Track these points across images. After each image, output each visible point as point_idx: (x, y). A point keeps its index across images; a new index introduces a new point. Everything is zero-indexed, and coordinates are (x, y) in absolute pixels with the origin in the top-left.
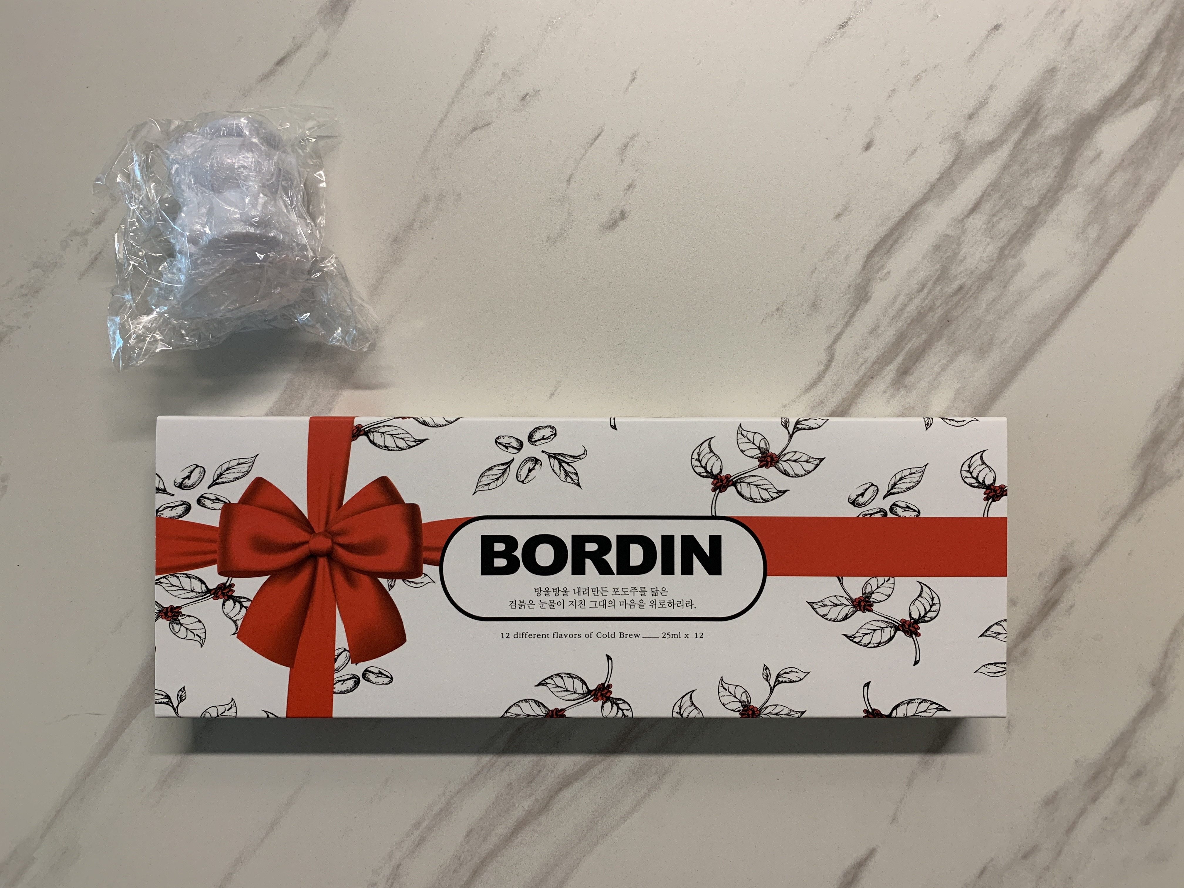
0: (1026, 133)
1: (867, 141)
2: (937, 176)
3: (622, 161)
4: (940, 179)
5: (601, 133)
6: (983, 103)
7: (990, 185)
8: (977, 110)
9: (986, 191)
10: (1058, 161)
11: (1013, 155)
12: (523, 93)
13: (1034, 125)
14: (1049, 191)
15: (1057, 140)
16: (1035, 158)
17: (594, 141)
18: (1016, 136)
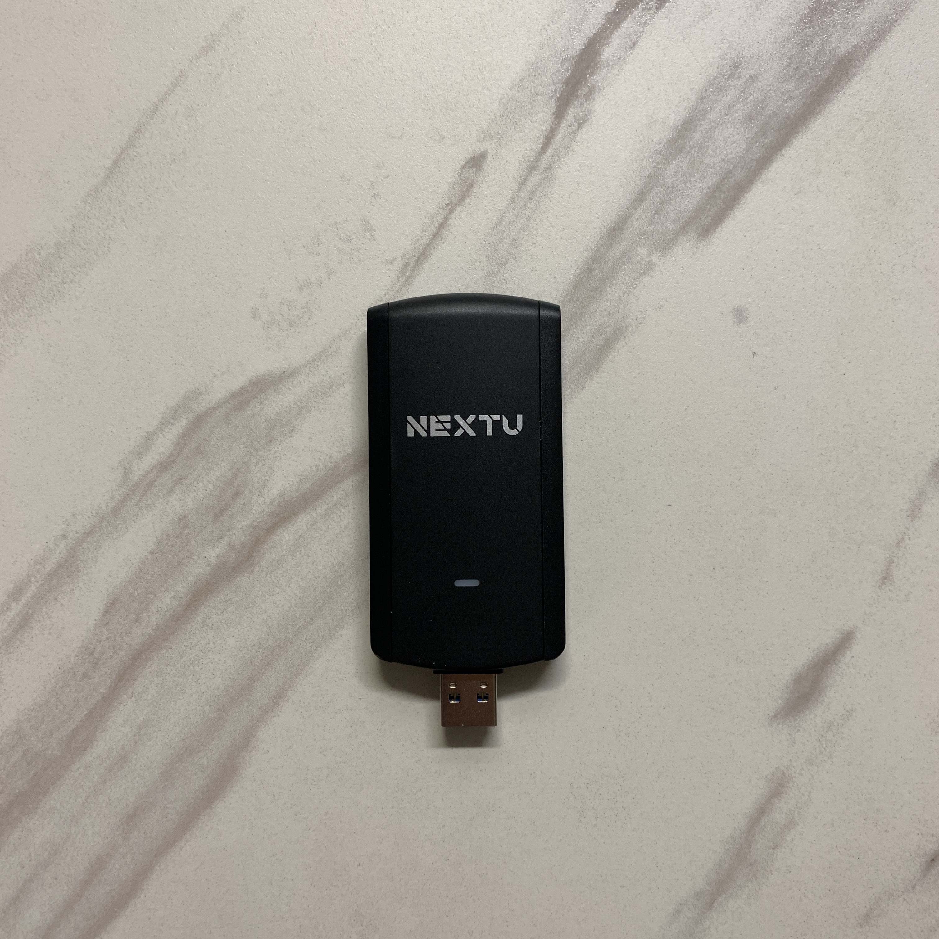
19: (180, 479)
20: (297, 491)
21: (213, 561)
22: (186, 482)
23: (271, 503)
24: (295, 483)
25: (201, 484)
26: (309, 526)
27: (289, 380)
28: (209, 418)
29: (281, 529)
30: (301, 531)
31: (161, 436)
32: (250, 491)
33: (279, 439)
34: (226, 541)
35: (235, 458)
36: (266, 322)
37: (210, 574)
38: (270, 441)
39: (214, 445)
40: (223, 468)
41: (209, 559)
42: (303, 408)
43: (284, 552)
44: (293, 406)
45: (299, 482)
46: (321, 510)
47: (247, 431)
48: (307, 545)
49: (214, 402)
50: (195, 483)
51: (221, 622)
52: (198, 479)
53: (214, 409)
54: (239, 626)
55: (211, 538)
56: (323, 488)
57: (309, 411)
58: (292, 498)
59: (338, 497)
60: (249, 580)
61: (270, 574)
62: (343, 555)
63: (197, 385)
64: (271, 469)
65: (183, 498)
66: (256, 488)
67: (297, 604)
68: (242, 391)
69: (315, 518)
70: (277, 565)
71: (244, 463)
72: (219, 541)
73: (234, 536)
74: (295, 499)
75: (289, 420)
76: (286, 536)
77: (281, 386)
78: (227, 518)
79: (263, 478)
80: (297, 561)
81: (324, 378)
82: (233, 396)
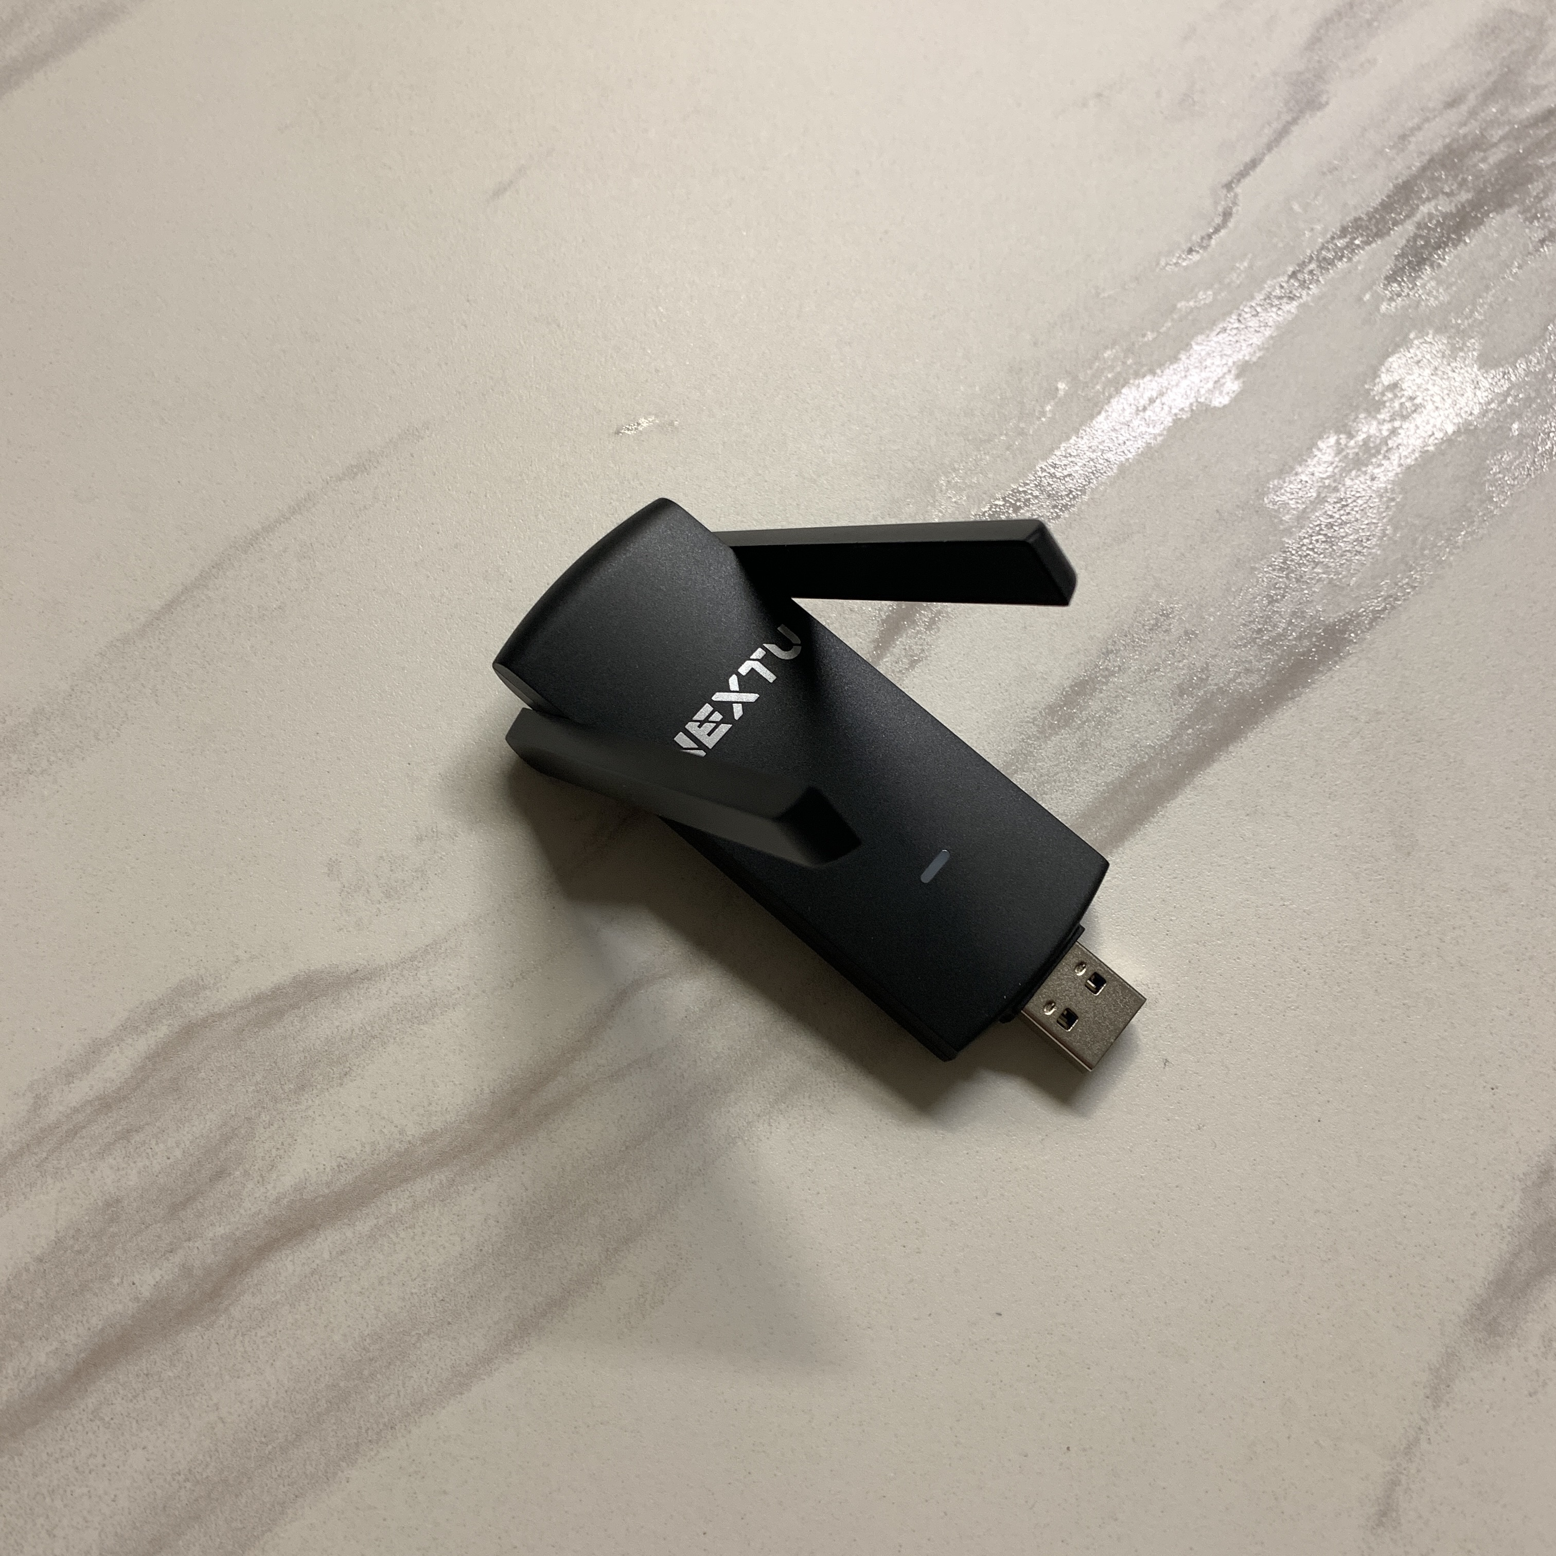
19: (128, 1131)
20: (328, 1185)
21: (146, 1292)
22: (137, 1138)
23: (278, 1200)
24: (328, 1169)
25: (161, 1146)
26: (334, 1253)
27: (361, 986)
28: (207, 1030)
29: (284, 1252)
30: (317, 1261)
31: (116, 1049)
32: (245, 1171)
33: (319, 1087)
34: (177, 1258)
35: (233, 1108)
36: (347, 885)
37: (133, 1316)
38: (303, 1087)
39: (204, 1079)
40: (209, 1124)
41: (139, 1288)
42: (374, 1037)
43: (278, 1296)
44: (357, 1031)
45: (336, 1168)
46: (364, 1226)
47: (268, 1063)
48: (324, 1289)
49: (223, 1005)
50: (153, 1142)
51: (128, 1415)
52: (160, 1135)
53: (222, 1016)
54: (159, 1428)
55: (153, 1248)
56: (376, 1186)
57: (384, 1044)
58: (316, 1198)
59: (400, 1207)
60: (201, 1341)
61: (243, 1335)
62: (384, 1319)
63: (202, 971)
64: (292, 1137)
65: (125, 1166)
66: (256, 1168)
67: (278, 1402)
68: (277, 992)
69: (348, 1241)
70: (260, 1319)
71: (248, 1119)
72: (167, 1255)
73: (196, 1251)
74: (321, 1199)
75: (346, 1055)
76: (290, 1268)
77: (345, 994)
78: (192, 1216)
79: (274, 1151)
80: (298, 1317)
81: (423, 990)
82: (258, 999)
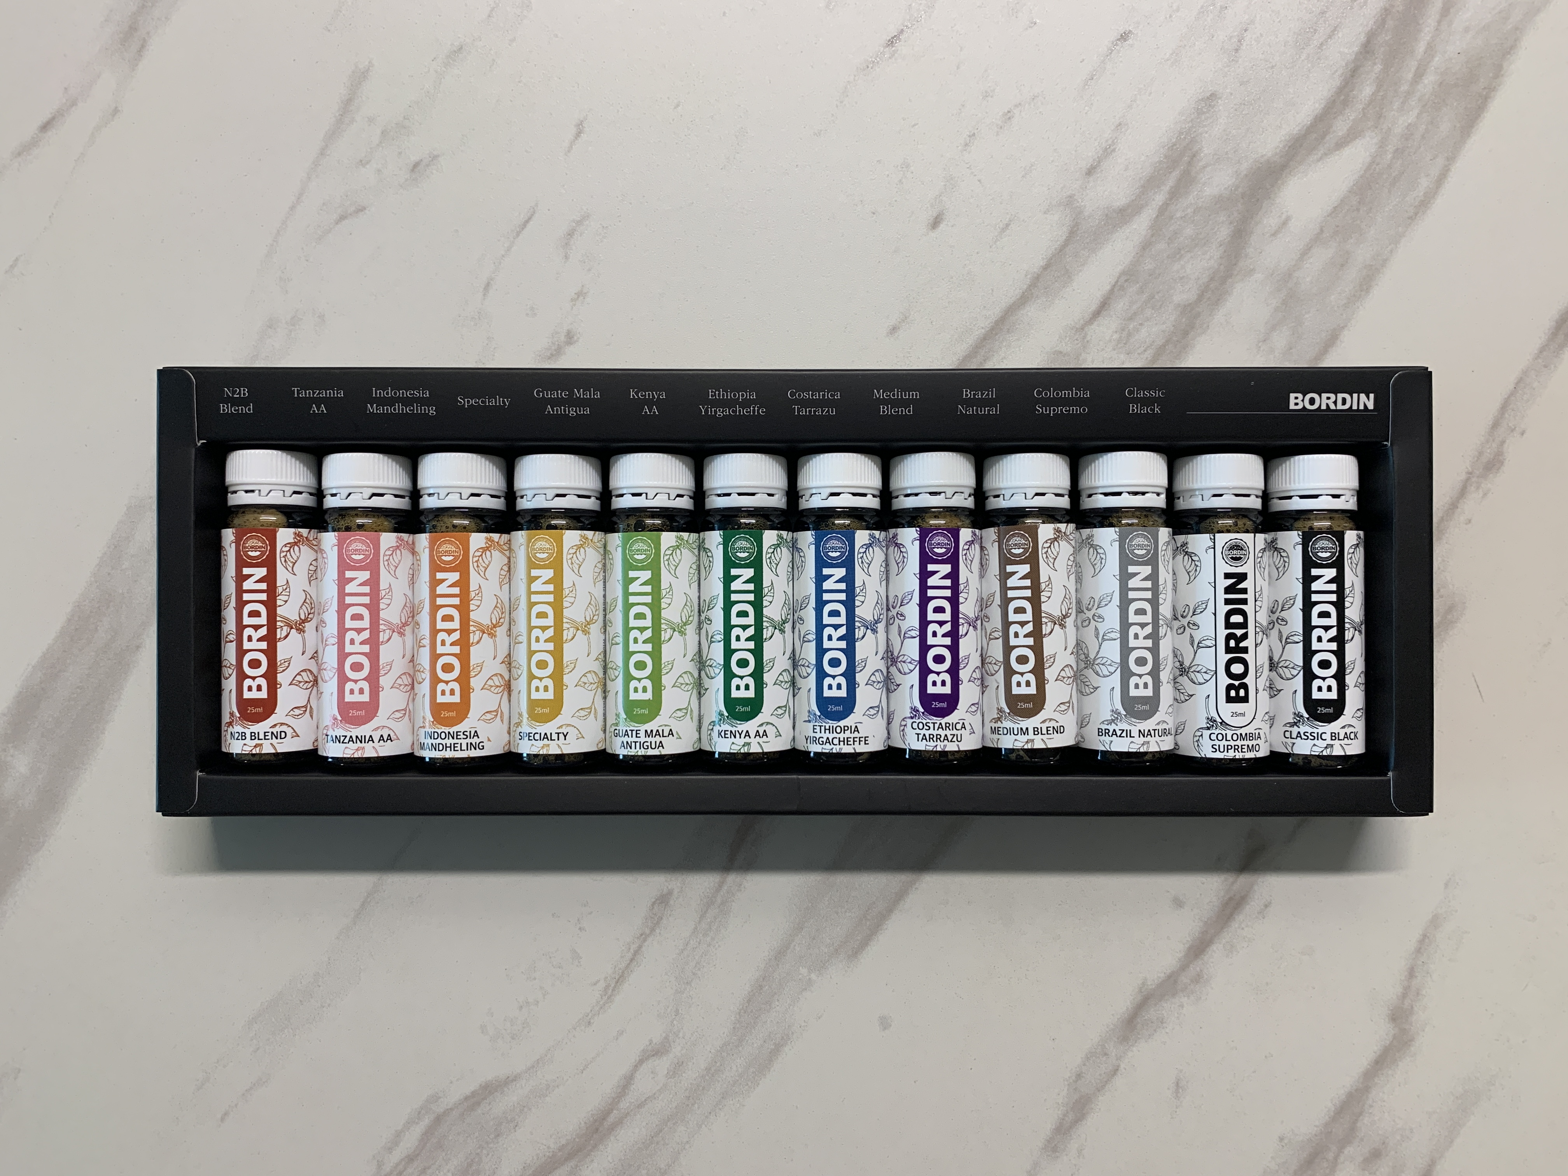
0: (1175, 194)
1: (935, 215)
2: (1042, 263)
3: (566, 257)
4: (1046, 267)
5: (532, 215)
6: (1108, 151)
7: (1123, 273)
8: (1099, 162)
9: (1117, 282)
10: (1224, 232)
11: (1156, 227)
12: (414, 158)
13: (1186, 181)
14: (1212, 279)
15: (1221, 202)
16: (1189, 231)
17: (523, 229)
18: (1159, 198)
